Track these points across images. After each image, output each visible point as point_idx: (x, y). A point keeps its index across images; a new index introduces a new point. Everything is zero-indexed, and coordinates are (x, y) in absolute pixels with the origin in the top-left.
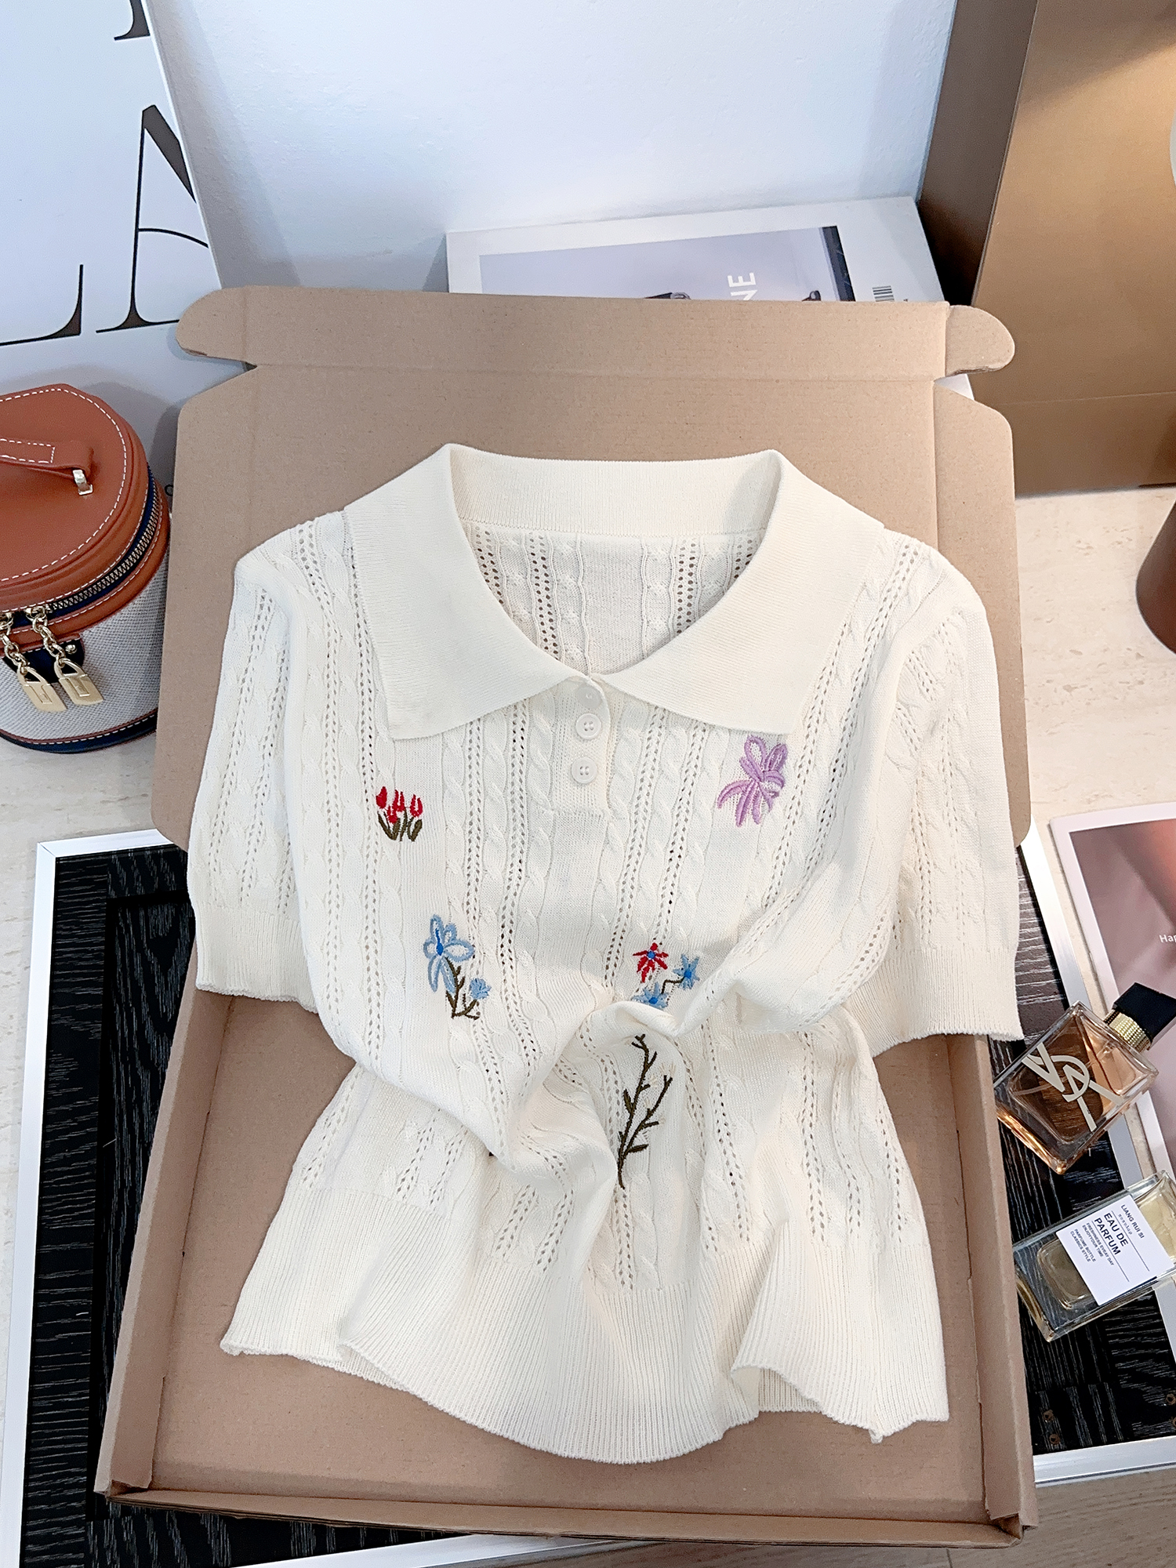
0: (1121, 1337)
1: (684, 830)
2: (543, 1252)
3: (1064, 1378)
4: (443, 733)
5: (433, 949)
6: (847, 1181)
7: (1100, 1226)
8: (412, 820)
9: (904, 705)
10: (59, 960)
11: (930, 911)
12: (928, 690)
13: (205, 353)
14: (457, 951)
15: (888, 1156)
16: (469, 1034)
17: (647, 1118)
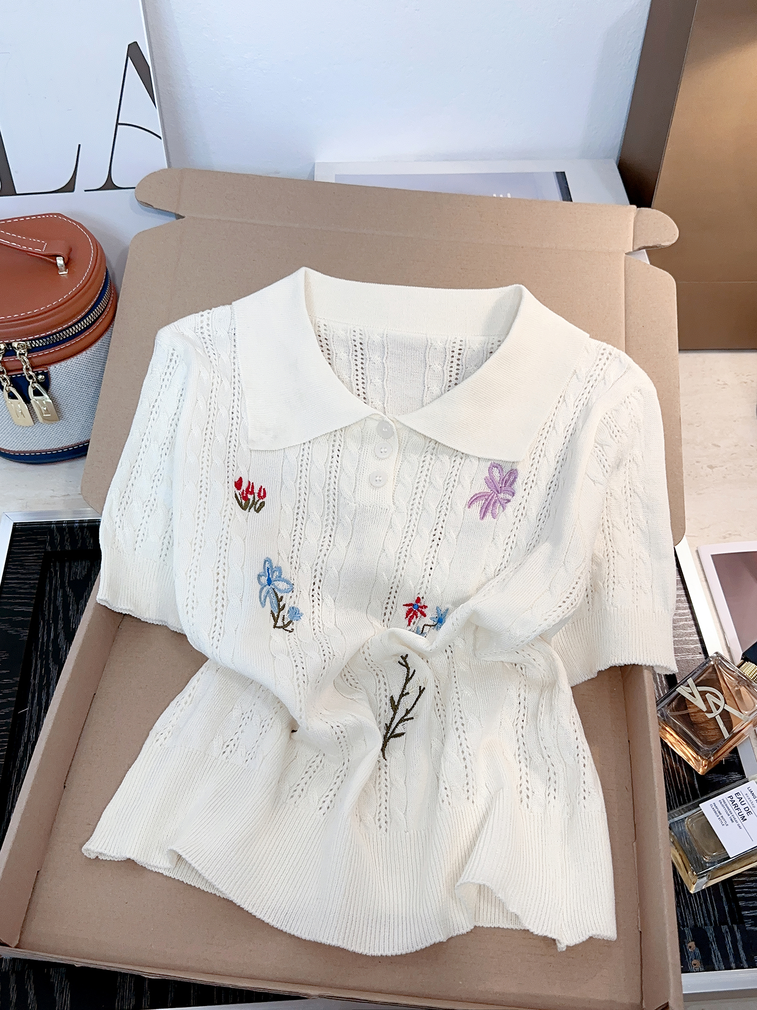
0: (746, 893)
1: (444, 521)
2: (324, 802)
3: (703, 922)
4: (284, 449)
5: (264, 580)
6: (547, 768)
7: (732, 801)
8: (258, 501)
9: (600, 444)
10: (6, 588)
11: (614, 582)
12: (616, 436)
13: (153, 205)
14: (281, 585)
15: (578, 747)
16: (285, 640)
17: (405, 715)
